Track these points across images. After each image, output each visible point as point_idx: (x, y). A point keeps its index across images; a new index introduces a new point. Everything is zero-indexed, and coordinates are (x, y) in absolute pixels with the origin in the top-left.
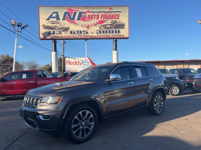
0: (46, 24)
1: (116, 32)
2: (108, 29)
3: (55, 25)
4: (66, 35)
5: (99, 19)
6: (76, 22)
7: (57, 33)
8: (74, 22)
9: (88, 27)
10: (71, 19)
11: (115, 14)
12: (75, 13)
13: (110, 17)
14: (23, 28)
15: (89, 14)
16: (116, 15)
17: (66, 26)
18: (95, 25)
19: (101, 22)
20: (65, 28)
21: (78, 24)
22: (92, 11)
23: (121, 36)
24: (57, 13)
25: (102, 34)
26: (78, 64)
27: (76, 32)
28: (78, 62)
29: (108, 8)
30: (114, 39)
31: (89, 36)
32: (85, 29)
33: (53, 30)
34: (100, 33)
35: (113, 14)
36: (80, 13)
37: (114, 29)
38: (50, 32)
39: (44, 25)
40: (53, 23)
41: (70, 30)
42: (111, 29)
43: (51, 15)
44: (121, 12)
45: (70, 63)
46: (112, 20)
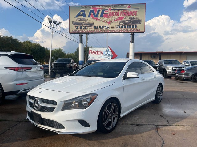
0: (75, 21)
1: (133, 27)
2: (126, 25)
3: (82, 21)
4: (91, 30)
5: (119, 16)
6: (99, 19)
7: (83, 28)
8: (97, 19)
9: (109, 23)
10: (95, 16)
11: (133, 11)
12: (99, 11)
13: (128, 14)
14: (58, 24)
15: (110, 11)
16: (134, 12)
17: (90, 22)
18: (115, 21)
19: (120, 18)
20: (90, 24)
21: (101, 21)
22: (113, 9)
23: (137, 30)
24: (84, 11)
25: (121, 29)
26: (100, 54)
27: (99, 28)
28: (100, 52)
29: (127, 6)
30: (131, 33)
31: (110, 31)
32: (107, 24)
33: (80, 25)
34: (119, 27)
35: (131, 11)
36: (103, 11)
38: (78, 27)
39: (73, 22)
40: (81, 20)
41: (94, 25)
42: (129, 24)
43: (79, 13)
44: (138, 9)
45: (92, 53)
46: (130, 16)
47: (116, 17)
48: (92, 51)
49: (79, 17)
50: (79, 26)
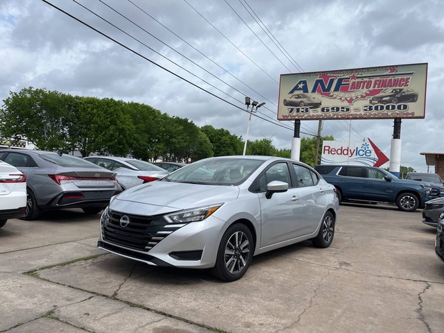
0: (288, 99)
2: (385, 104)
3: (300, 100)
4: (315, 114)
5: (371, 88)
6: (332, 94)
7: (301, 111)
8: (328, 95)
10: (324, 90)
11: (400, 77)
12: (332, 81)
13: (390, 84)
14: (259, 106)
15: (354, 80)
16: (403, 79)
17: (316, 101)
18: (362, 97)
19: (372, 93)
20: (315, 103)
21: (335, 98)
22: (359, 76)
23: (410, 114)
24: (305, 82)
25: (374, 112)
27: (330, 110)
29: (388, 69)
30: (395, 118)
31: (352, 115)
32: (346, 104)
33: (297, 106)
35: (396, 78)
36: (340, 80)
37: (396, 103)
38: (292, 109)
39: (285, 100)
40: (299, 97)
41: (322, 106)
42: (391, 103)
43: (297, 86)
44: (412, 74)
45: (330, 152)
46: (394, 88)
47: (365, 91)
48: (329, 147)
49: (296, 92)
50: (295, 108)
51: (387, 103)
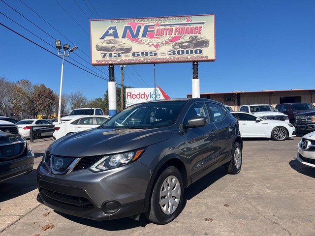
0: (100, 45)
1: (196, 52)
2: (185, 49)
3: (111, 45)
4: (127, 59)
5: (173, 35)
6: (140, 40)
7: (114, 56)
8: (137, 41)
10: (133, 36)
11: (194, 26)
12: (139, 28)
13: (188, 32)
14: (71, 51)
15: (158, 28)
16: (197, 28)
17: (126, 46)
18: (167, 43)
19: (175, 39)
20: (126, 48)
21: (143, 43)
23: (203, 57)
25: (177, 56)
26: (144, 98)
27: (140, 54)
29: (185, 19)
30: (194, 62)
31: (159, 59)
32: (153, 49)
33: (109, 51)
34: (174, 53)
36: (146, 27)
37: (194, 48)
38: (105, 54)
39: (97, 46)
40: (110, 42)
41: (132, 51)
42: (189, 48)
43: (107, 32)
44: (203, 23)
45: (132, 97)
46: (191, 35)
47: (168, 37)
48: (131, 93)
49: (107, 38)
50: (108, 53)
51: (187, 48)
